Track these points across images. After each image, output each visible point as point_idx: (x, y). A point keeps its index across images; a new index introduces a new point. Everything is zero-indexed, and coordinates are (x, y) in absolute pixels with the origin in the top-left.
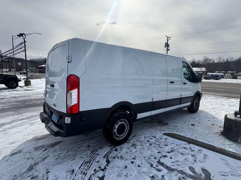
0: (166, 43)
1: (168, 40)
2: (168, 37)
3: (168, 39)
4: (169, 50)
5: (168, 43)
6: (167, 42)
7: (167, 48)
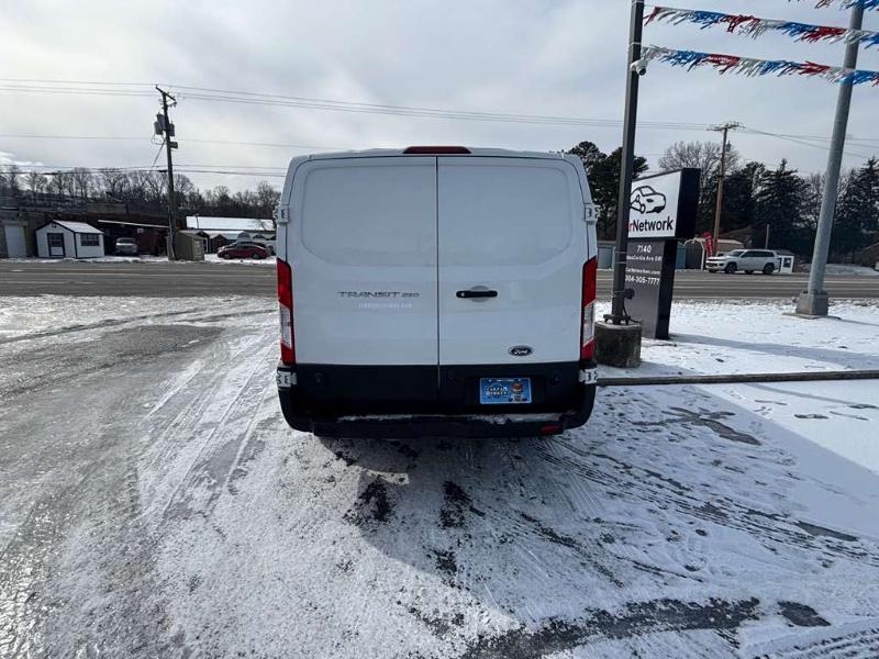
0: (159, 116)
1: (166, 108)
2: (165, 95)
3: (165, 101)
4: (175, 145)
5: (166, 117)
6: (162, 113)
7: (168, 138)
